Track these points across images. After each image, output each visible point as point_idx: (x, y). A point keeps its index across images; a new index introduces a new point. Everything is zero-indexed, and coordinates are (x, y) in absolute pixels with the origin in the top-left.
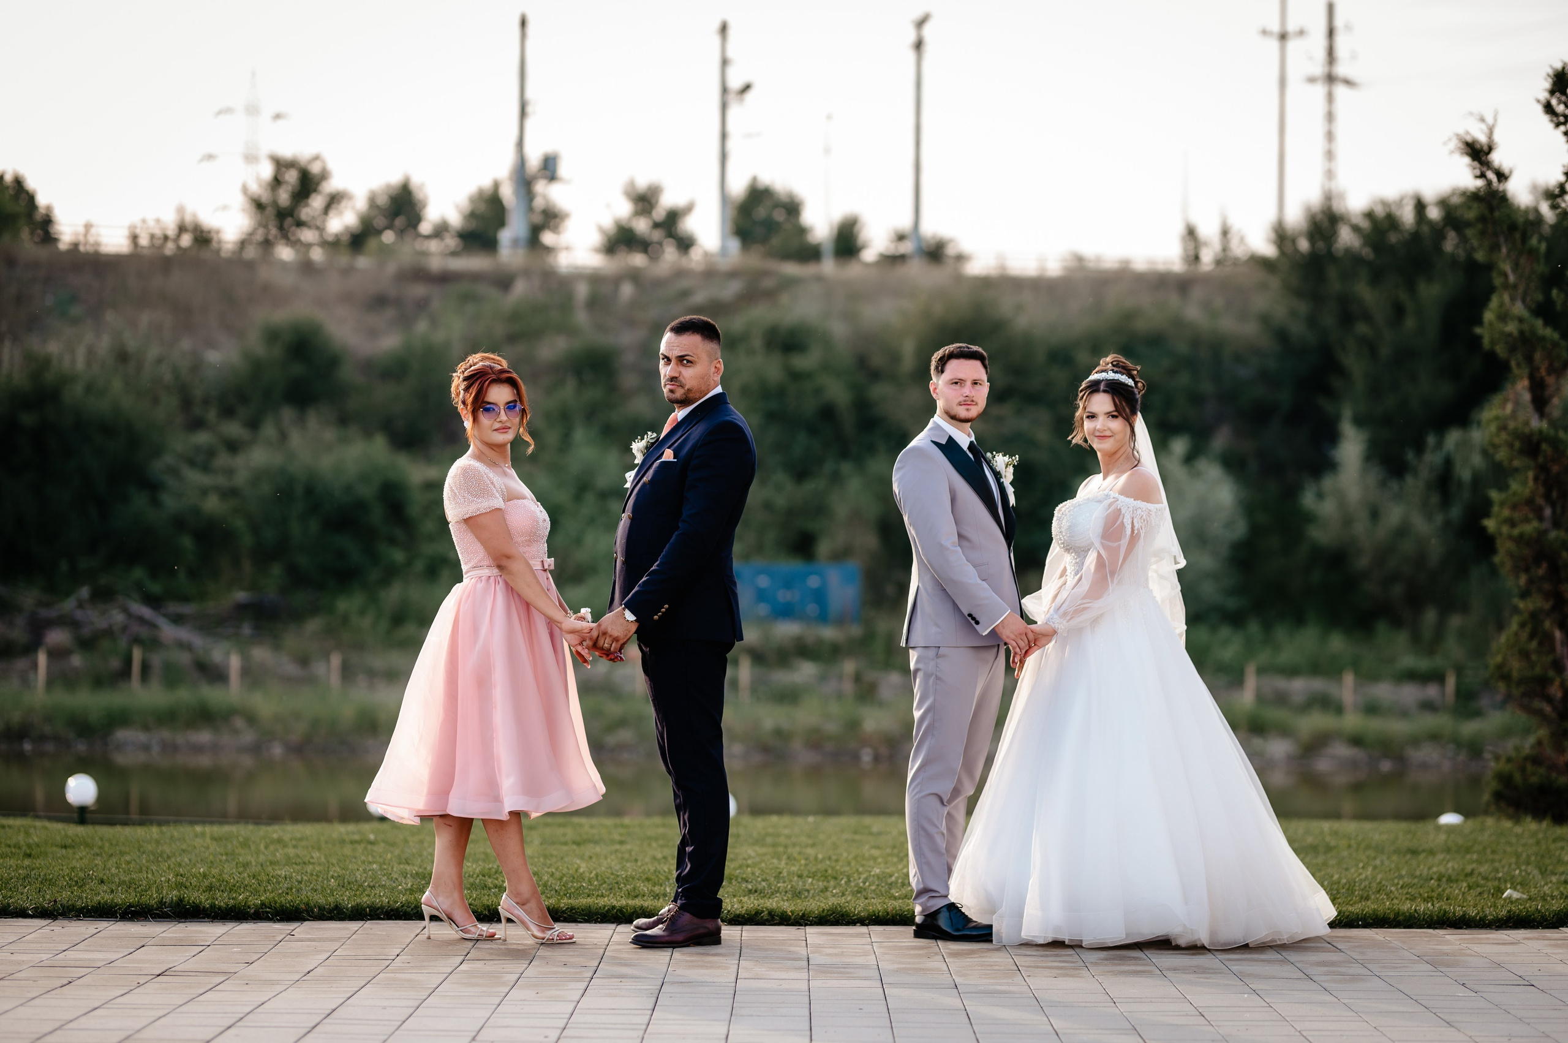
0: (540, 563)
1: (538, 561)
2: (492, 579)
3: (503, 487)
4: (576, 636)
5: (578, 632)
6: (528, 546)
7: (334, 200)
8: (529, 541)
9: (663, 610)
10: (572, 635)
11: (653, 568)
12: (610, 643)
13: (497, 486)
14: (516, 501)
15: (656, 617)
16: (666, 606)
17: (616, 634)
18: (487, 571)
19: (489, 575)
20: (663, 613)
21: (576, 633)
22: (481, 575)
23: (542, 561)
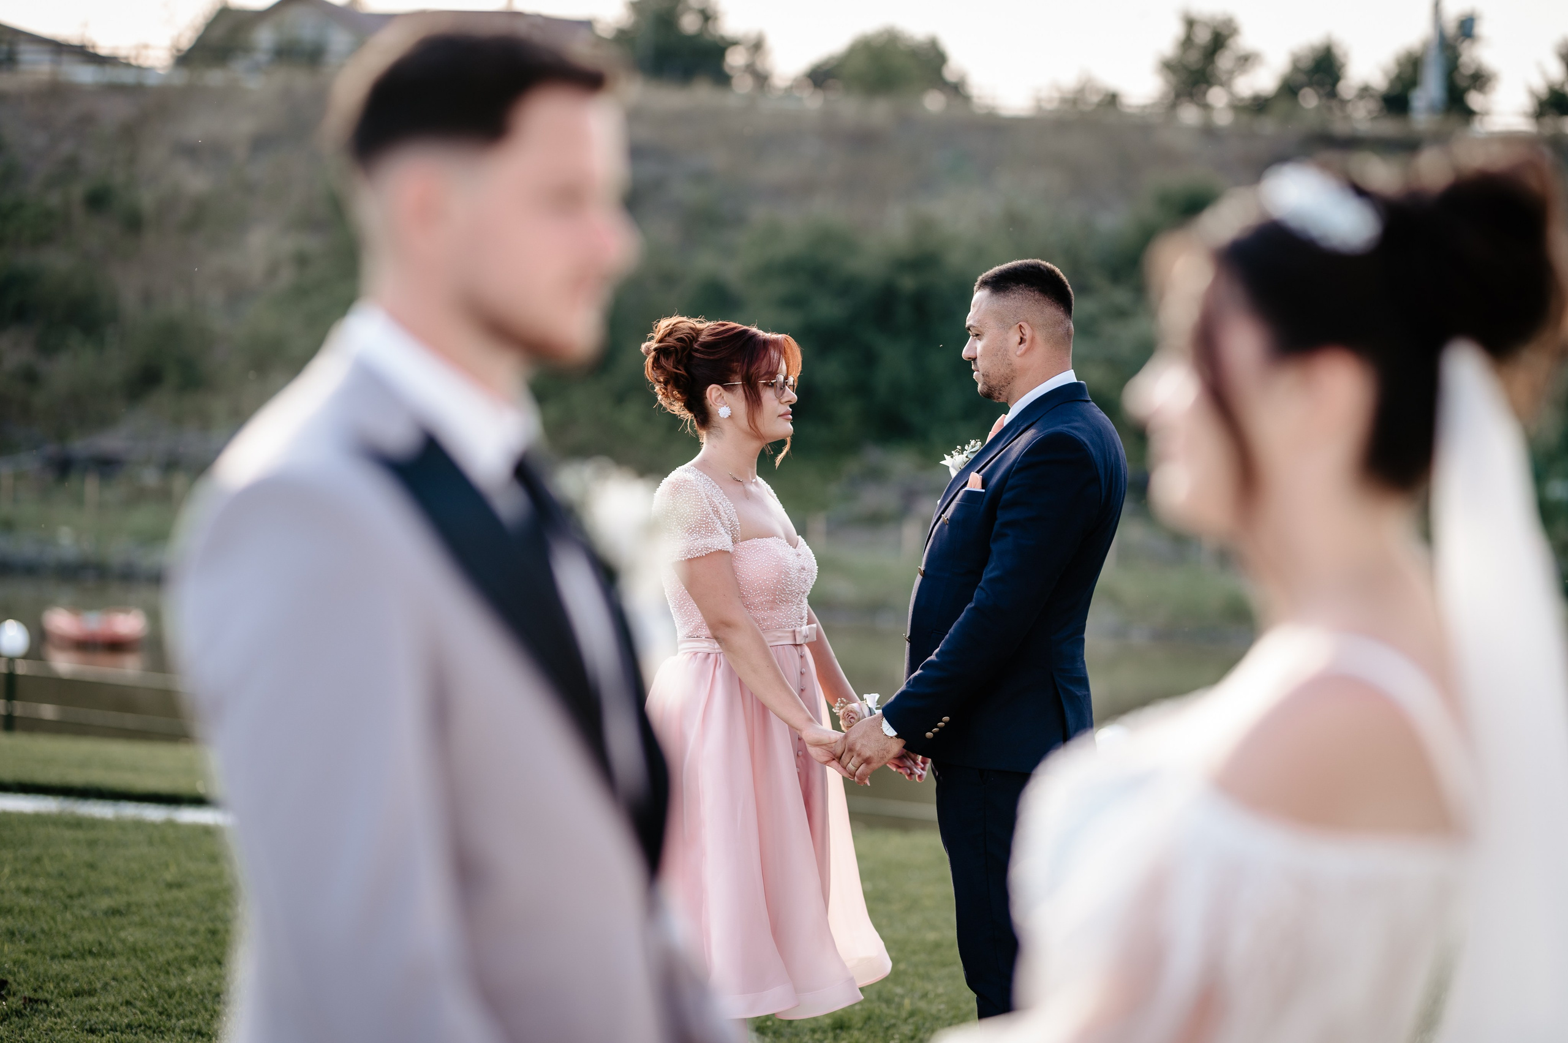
0: (790, 635)
1: (787, 632)
2: (712, 657)
3: (735, 519)
4: (824, 751)
5: (825, 745)
6: (772, 609)
7: (1246, 60)
8: (773, 601)
9: (941, 724)
10: (818, 749)
11: (933, 657)
12: (857, 764)
13: (725, 517)
14: (755, 541)
15: (929, 734)
16: (946, 718)
17: (867, 753)
18: (706, 644)
19: (708, 650)
20: (941, 728)
21: (824, 747)
22: (697, 650)
23: (794, 631)
